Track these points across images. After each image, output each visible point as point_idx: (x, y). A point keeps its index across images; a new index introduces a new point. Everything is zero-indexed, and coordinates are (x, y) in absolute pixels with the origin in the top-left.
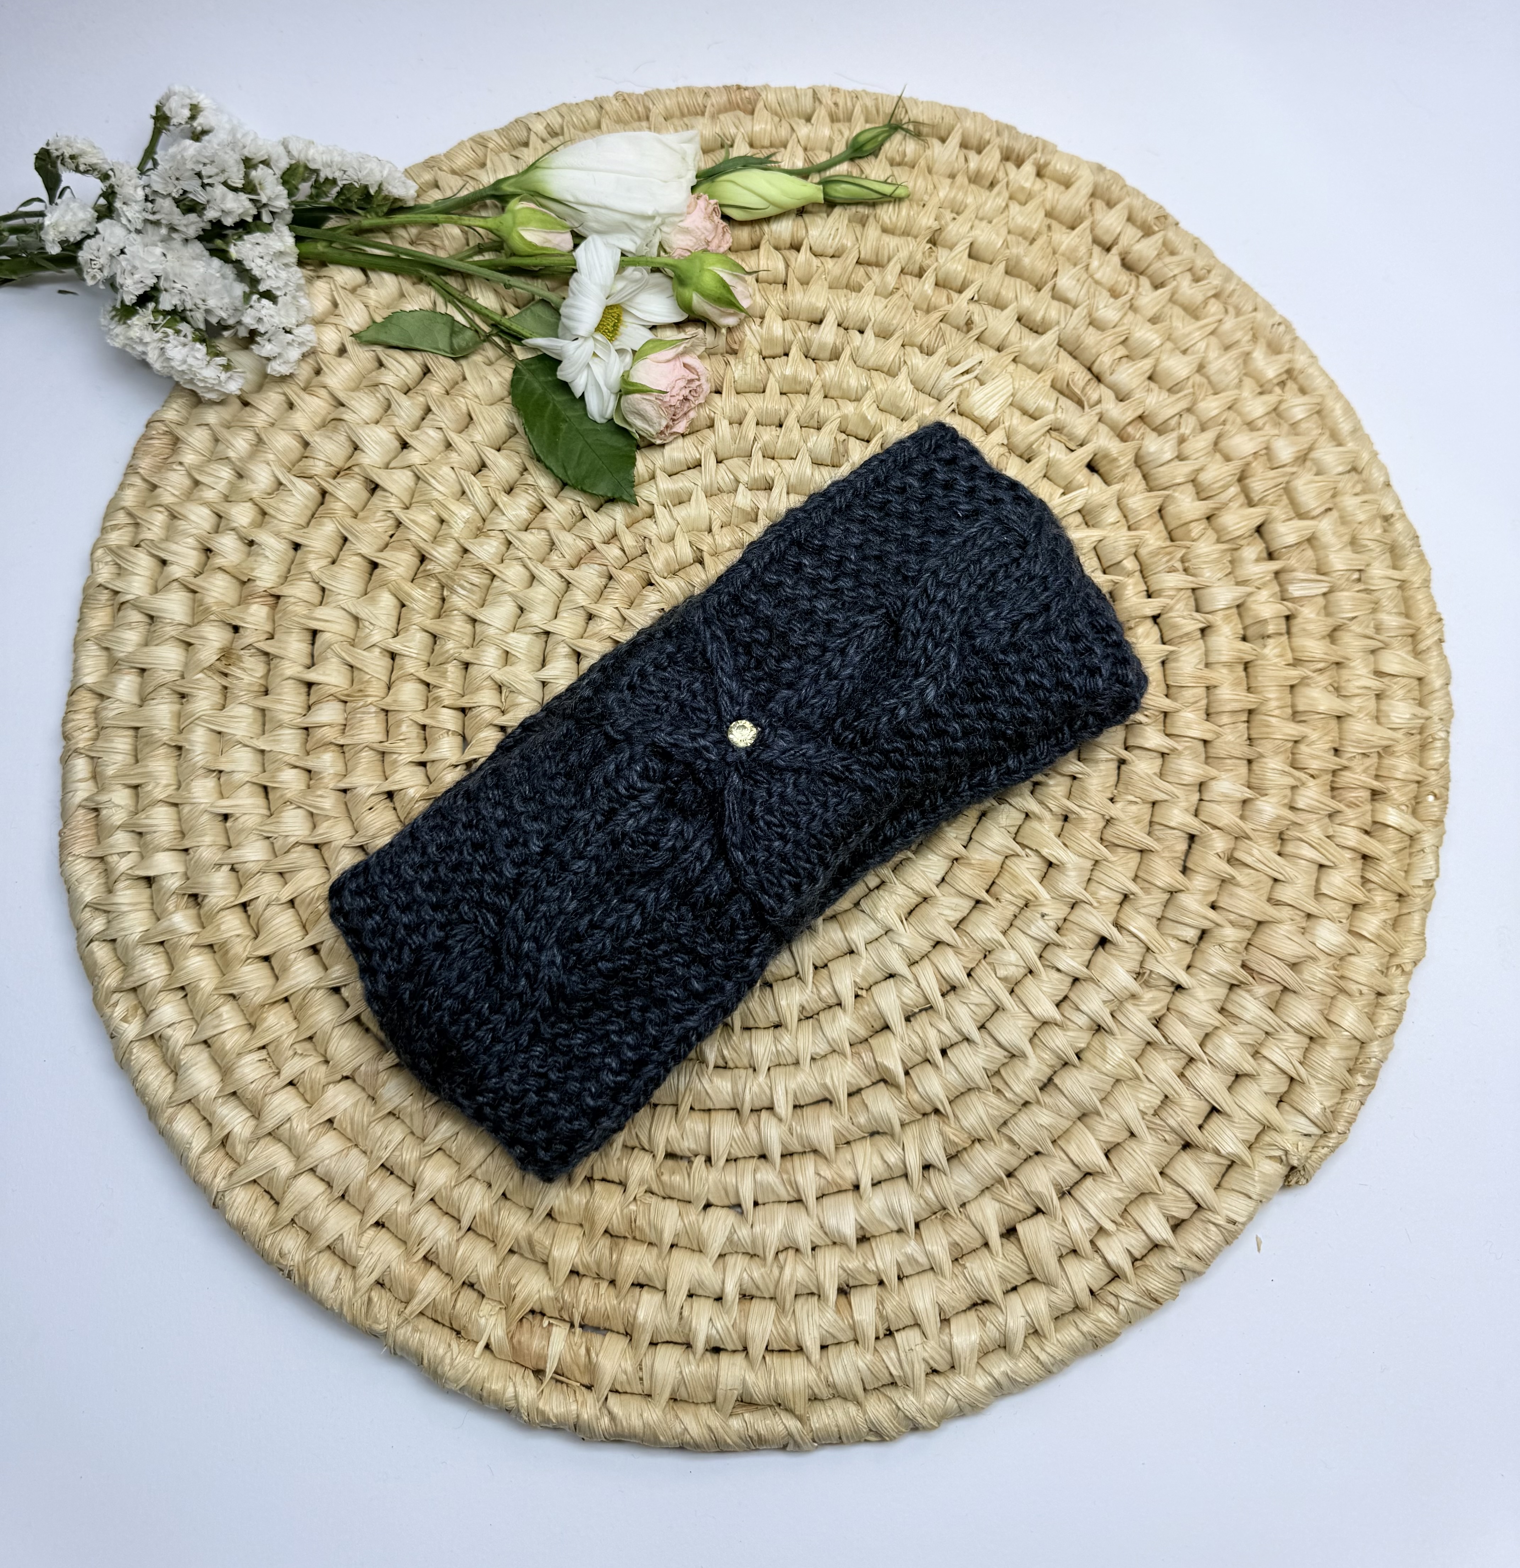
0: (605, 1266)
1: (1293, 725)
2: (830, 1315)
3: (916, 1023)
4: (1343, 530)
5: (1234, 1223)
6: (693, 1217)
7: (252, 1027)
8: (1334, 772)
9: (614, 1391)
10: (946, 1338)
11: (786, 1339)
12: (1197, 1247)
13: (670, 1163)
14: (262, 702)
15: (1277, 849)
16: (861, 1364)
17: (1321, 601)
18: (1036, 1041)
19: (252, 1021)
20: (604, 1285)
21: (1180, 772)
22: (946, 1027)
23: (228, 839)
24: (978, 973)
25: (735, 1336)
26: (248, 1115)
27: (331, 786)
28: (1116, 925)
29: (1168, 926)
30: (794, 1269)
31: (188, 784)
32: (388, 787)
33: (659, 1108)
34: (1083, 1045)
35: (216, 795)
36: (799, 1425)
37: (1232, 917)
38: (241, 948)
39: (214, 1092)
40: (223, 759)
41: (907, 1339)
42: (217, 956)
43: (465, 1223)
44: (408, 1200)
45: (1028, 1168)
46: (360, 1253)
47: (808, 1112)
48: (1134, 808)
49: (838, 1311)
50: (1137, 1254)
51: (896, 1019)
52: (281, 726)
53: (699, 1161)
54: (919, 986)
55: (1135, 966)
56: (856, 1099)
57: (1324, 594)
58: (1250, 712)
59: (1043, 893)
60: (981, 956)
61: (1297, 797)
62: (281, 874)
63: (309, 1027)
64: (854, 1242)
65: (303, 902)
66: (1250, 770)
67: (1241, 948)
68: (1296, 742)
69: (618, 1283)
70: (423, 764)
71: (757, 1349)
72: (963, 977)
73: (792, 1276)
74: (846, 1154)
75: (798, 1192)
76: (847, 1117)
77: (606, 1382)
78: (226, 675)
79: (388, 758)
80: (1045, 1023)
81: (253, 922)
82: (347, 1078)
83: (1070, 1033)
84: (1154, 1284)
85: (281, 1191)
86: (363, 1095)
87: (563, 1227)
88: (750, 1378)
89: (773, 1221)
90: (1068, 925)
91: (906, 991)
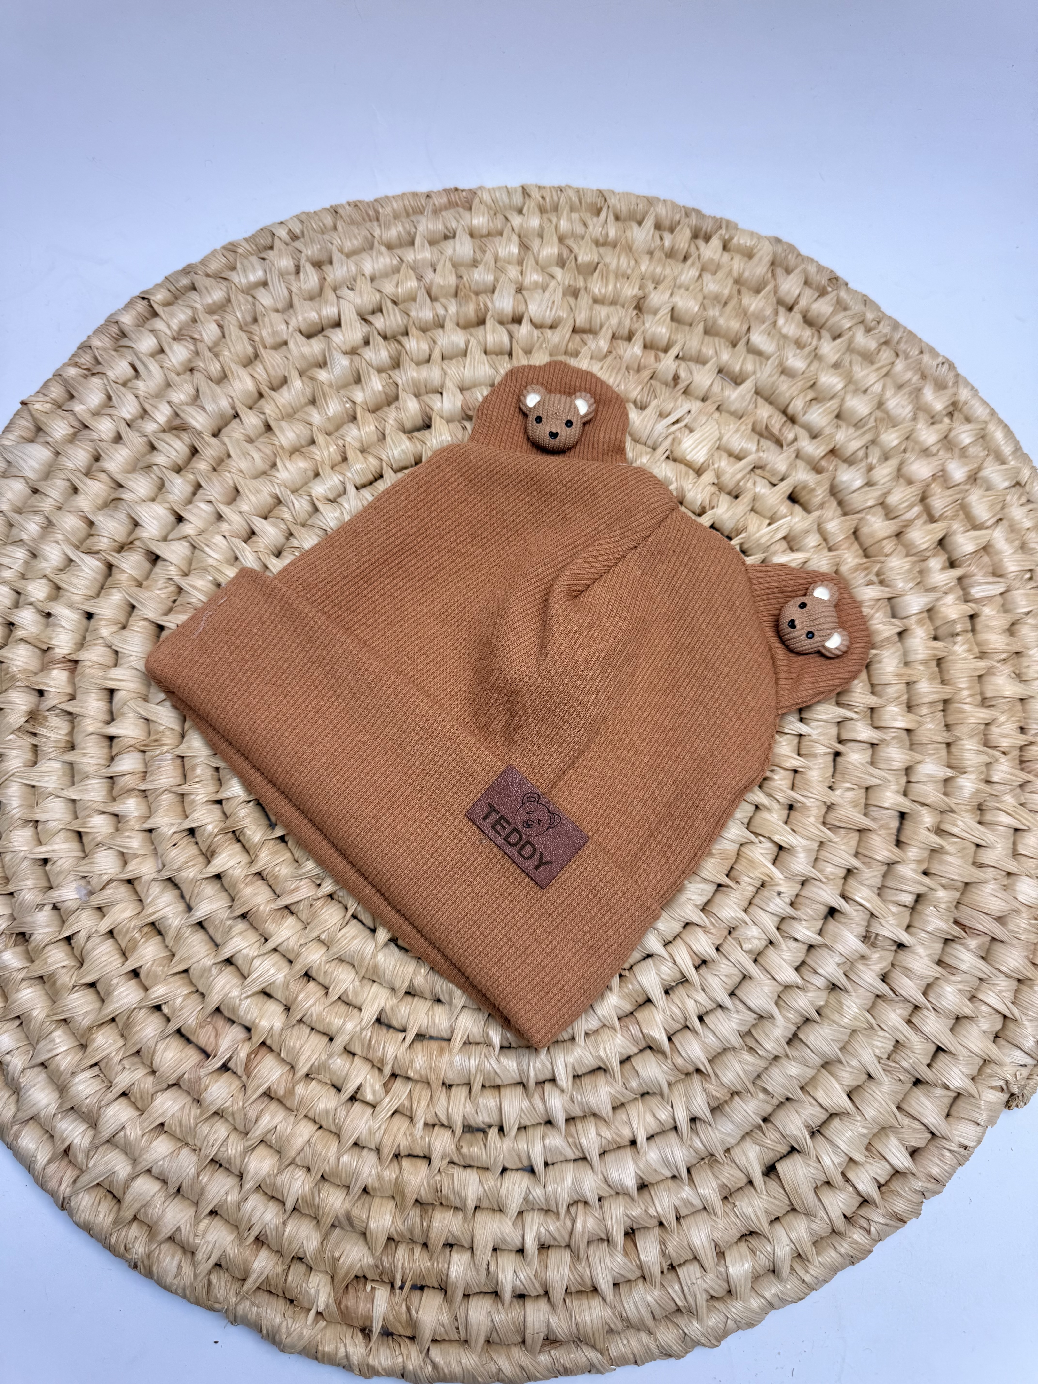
0: (417, 1231)
1: (984, 710)
2: (620, 1258)
3: (675, 996)
4: (1012, 536)
5: (966, 1148)
6: (491, 1183)
7: (83, 1047)
8: (1022, 748)
9: (434, 1341)
10: (722, 1270)
11: (583, 1283)
12: (935, 1171)
13: (468, 1136)
14: (69, 757)
15: (978, 819)
16: (649, 1298)
17: (999, 599)
18: (781, 1003)
19: (83, 1042)
20: (418, 1250)
21: (890, 759)
22: (701, 997)
23: (49, 880)
24: (726, 948)
25: (537, 1285)
26: (85, 1126)
27: (137, 827)
28: (843, 896)
29: (889, 894)
30: (585, 1222)
31: (8, 835)
32: (188, 824)
33: (454, 1089)
34: (822, 1003)
35: (35, 843)
36: (599, 1355)
37: (943, 881)
38: (66, 979)
39: (53, 1109)
40: (37, 810)
41: (689, 1273)
42: (47, 986)
43: (290, 1205)
44: (237, 1189)
45: (781, 1114)
46: (197, 1241)
47: (586, 1081)
48: (851, 794)
49: (626, 1254)
50: (882, 1181)
51: (657, 994)
52: (87, 777)
53: (493, 1132)
54: (675, 963)
55: (861, 931)
56: (627, 1066)
57: (1001, 594)
58: (946, 702)
59: (777, 874)
60: (726, 932)
61: (991, 772)
62: (99, 909)
63: (135, 1044)
64: (634, 1192)
65: (120, 932)
66: (949, 752)
67: (953, 909)
68: (987, 724)
69: (430, 1247)
70: (219, 802)
71: (557, 1293)
72: (713, 953)
73: (583, 1227)
74: (622, 1115)
75: (583, 1152)
76: (621, 1083)
77: (427, 1335)
78: (35, 734)
79: (187, 799)
80: (787, 987)
81: (77, 953)
82: (174, 1085)
83: (810, 994)
84: (900, 1206)
85: (121, 1192)
86: (189, 1099)
87: (377, 1201)
88: (553, 1321)
89: (563, 1180)
90: (800, 900)
91: (664, 968)
